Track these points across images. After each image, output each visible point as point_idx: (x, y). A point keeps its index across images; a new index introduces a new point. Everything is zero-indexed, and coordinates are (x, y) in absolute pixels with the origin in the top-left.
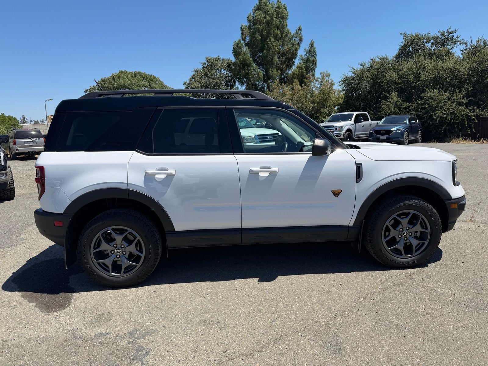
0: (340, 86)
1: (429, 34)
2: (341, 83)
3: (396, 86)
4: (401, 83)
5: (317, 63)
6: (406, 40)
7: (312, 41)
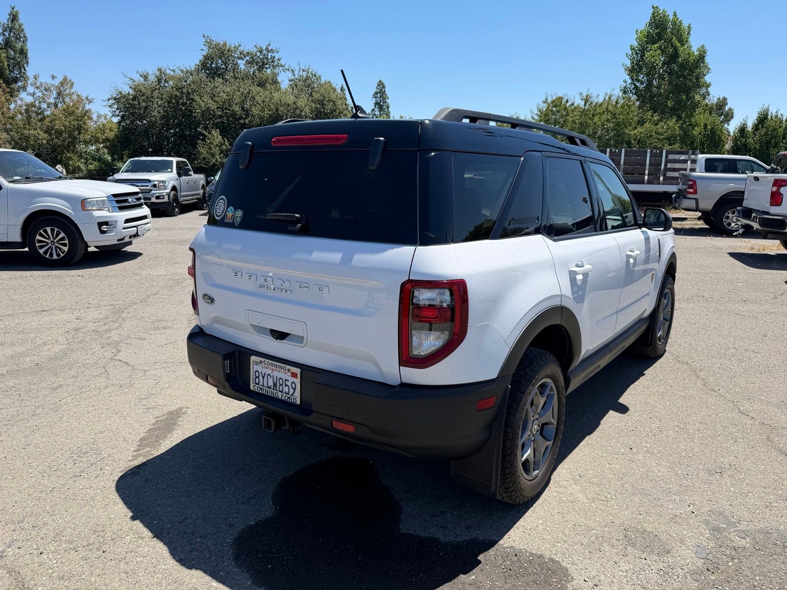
0: (110, 106)
1: (240, 46)
2: (110, 101)
3: (216, 120)
4: (221, 117)
5: (29, 55)
6: (209, 47)
7: (13, 8)
